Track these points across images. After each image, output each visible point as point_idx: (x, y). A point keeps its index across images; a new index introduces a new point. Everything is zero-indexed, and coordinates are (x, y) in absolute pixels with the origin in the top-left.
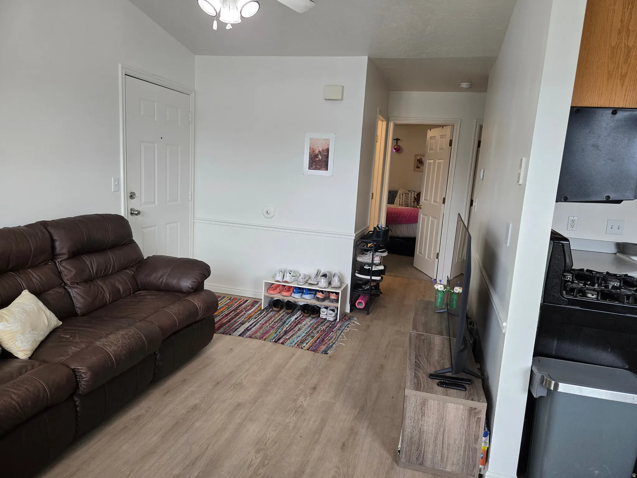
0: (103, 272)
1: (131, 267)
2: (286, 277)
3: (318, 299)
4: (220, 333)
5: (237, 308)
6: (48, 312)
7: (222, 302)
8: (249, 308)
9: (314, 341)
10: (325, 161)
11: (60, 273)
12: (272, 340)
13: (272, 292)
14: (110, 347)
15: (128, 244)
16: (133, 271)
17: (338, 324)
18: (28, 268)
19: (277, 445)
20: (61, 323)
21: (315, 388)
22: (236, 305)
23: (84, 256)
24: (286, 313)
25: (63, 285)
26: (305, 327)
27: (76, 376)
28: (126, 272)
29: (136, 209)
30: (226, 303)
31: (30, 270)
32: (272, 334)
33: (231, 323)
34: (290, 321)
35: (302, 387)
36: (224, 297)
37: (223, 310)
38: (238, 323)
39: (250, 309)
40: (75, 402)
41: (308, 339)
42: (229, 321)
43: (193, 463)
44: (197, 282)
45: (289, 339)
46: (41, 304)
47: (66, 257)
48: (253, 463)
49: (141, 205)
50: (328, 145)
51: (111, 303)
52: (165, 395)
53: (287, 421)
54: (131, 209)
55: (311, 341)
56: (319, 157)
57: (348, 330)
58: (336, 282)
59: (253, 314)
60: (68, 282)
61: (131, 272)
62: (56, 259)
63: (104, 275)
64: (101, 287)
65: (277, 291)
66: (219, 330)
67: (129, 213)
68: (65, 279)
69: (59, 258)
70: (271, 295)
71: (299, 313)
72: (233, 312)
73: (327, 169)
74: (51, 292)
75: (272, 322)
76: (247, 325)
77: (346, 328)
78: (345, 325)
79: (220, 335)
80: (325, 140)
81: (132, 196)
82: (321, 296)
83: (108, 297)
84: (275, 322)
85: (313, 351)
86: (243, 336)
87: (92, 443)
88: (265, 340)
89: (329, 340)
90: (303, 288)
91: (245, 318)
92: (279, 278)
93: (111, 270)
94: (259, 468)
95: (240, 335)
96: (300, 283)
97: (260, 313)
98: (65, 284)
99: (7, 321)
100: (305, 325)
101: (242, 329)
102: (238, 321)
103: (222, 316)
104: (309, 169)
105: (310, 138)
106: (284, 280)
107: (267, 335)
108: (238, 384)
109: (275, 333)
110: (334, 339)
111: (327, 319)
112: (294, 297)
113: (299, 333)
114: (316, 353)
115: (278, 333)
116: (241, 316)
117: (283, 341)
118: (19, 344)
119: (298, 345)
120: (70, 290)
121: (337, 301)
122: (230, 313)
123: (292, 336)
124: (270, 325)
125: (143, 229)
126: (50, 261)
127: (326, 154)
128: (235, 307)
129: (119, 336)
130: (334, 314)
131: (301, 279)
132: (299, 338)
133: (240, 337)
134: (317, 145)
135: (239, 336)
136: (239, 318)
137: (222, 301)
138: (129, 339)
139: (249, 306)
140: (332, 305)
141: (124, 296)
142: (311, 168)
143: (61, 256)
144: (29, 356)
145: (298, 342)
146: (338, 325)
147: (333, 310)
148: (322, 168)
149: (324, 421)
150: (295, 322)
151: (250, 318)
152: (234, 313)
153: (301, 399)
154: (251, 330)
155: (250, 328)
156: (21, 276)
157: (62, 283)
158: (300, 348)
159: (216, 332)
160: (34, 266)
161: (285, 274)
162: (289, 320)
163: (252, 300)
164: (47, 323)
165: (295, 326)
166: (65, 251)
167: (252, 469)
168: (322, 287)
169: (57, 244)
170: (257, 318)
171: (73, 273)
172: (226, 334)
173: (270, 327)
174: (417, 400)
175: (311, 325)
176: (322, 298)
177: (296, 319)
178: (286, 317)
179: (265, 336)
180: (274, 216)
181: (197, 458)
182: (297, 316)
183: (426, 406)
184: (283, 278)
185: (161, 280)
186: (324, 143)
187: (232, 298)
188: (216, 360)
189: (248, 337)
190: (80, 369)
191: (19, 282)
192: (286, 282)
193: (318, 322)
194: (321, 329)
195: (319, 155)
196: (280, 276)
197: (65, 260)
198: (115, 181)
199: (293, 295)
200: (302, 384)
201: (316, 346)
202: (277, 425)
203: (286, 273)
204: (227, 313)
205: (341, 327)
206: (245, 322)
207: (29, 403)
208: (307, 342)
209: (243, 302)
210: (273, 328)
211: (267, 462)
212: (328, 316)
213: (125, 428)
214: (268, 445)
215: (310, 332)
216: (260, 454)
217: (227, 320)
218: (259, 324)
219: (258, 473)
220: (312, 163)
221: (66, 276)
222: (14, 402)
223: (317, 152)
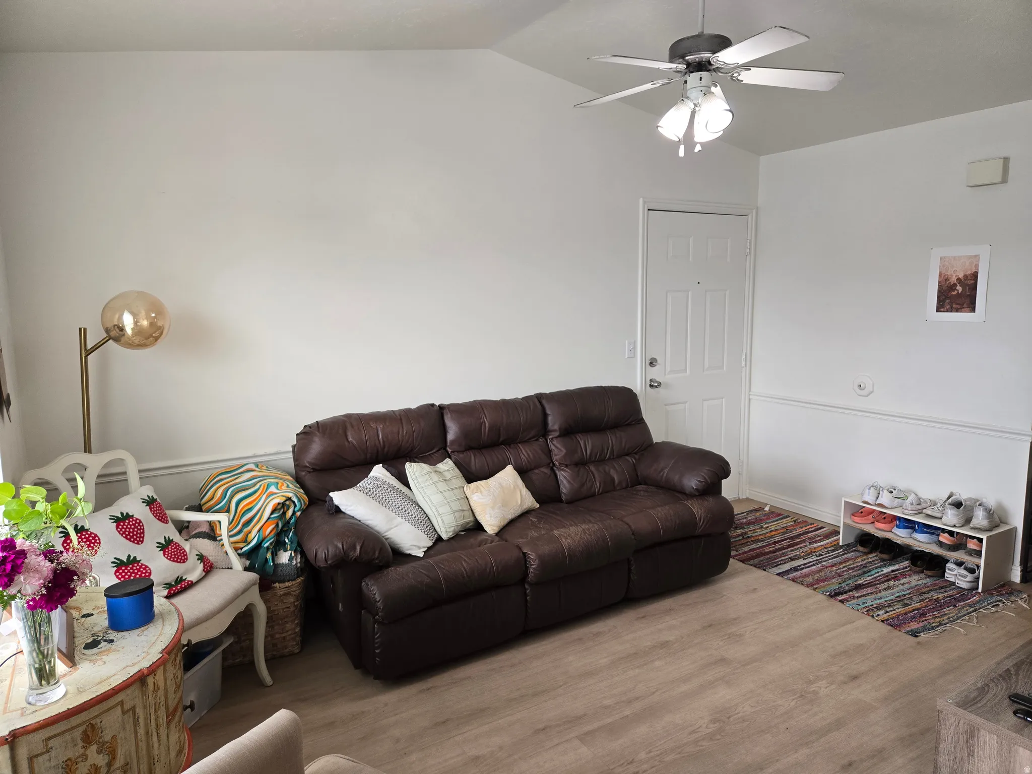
0: (598, 455)
1: (635, 453)
2: (882, 497)
3: (941, 544)
4: (751, 565)
5: (799, 536)
6: (525, 491)
7: (780, 523)
8: (818, 539)
9: (904, 612)
10: (969, 295)
11: (550, 451)
12: (826, 592)
13: (857, 519)
14: (566, 539)
15: (634, 424)
16: (635, 459)
17: (975, 596)
18: (519, 443)
19: (745, 724)
20: (538, 506)
21: (855, 678)
22: (799, 531)
23: (580, 435)
24: (880, 559)
25: (551, 466)
26: (901, 587)
27: (526, 561)
28: (627, 460)
29: (657, 380)
30: (785, 525)
31: (520, 445)
32: (833, 583)
33: (775, 554)
34: (878, 572)
35: (834, 669)
36: (787, 517)
37: (774, 535)
38: (785, 558)
39: (820, 541)
40: (526, 590)
41: (894, 605)
42: (774, 552)
43: (630, 702)
44: (704, 483)
45: (858, 597)
46: (520, 482)
47: (557, 434)
48: (700, 730)
49: (665, 375)
50: (977, 266)
51: (601, 494)
52: (638, 619)
53: (779, 702)
54: (651, 380)
55: (899, 610)
56: (957, 288)
57: (992, 611)
58: (980, 518)
59: (820, 549)
60: (557, 463)
61: (632, 460)
62: (549, 435)
63: (600, 460)
64: (592, 473)
65: (870, 520)
66: (751, 560)
67: (648, 385)
68: (554, 458)
69: (551, 435)
70: (858, 525)
71: (906, 563)
72: (789, 540)
73: (973, 310)
74: (536, 471)
75: (844, 567)
76: (800, 562)
77: (989, 607)
78: (989, 602)
79: (751, 567)
80: (970, 257)
81: (653, 363)
82: (946, 539)
83: (598, 486)
84: (849, 568)
85: (892, 626)
86: (782, 577)
87: (544, 643)
88: (815, 589)
89: (936, 617)
90: (914, 522)
91: (802, 552)
92: (870, 497)
93: (608, 456)
94: (703, 739)
95: (779, 574)
96: (907, 511)
97: (833, 550)
98: (554, 464)
99: (481, 492)
100: (903, 584)
101: (787, 567)
102: (788, 553)
103: (767, 542)
104: (938, 311)
105: (941, 258)
106: (878, 502)
107: (822, 584)
108: (737, 636)
109: (840, 584)
110: (949, 618)
111: (956, 584)
112: (895, 534)
113: (883, 593)
114: (896, 630)
115: (843, 585)
116: (798, 549)
117: (844, 599)
118: (487, 517)
119: (867, 611)
120: (557, 472)
121: (979, 554)
122: (782, 540)
123: (867, 595)
124: (839, 571)
125: (667, 407)
126: (541, 437)
127: (970, 284)
128: (797, 534)
129: (580, 529)
130: (970, 577)
131: (908, 504)
132: (878, 601)
133: (777, 577)
134: (955, 269)
135: (777, 574)
136: (792, 551)
137: (780, 521)
138: (590, 535)
139: (819, 536)
140: (970, 560)
141: (618, 488)
142: (942, 310)
143: (553, 433)
144: (496, 532)
145: (872, 605)
146: (975, 598)
147: (972, 571)
148: (964, 308)
149: (839, 724)
150: (887, 576)
151: (811, 553)
152: (789, 542)
153: (822, 683)
154: (801, 572)
155: (801, 567)
156: (510, 450)
157: (550, 463)
158: (869, 615)
159: (746, 562)
160: (525, 442)
161: (881, 492)
162: (876, 571)
163: (832, 528)
164: (519, 503)
165: (883, 582)
166: (556, 427)
167: (694, 736)
168: (948, 523)
169: (550, 419)
170: (822, 555)
171: (563, 454)
172: (759, 568)
173: (836, 573)
174: (959, 723)
175: (916, 586)
176: (949, 545)
177: (893, 571)
178: (876, 564)
179: (818, 584)
180: (872, 392)
181: (637, 698)
182: (898, 567)
183: (976, 739)
184: (877, 498)
185: (662, 474)
186: (967, 264)
187: (800, 520)
188: (724, 597)
189: (790, 580)
190: (530, 554)
191: (507, 456)
192: (880, 505)
193: (935, 585)
194: (932, 596)
195: (958, 285)
196: (871, 494)
197: (556, 437)
198: (630, 344)
199: (895, 530)
200: (836, 665)
201: (902, 620)
202: (760, 702)
203: (883, 491)
204: (777, 540)
205: (978, 602)
206: (799, 558)
207: (476, 574)
208: (888, 610)
209: (814, 529)
210: (840, 576)
211: (719, 737)
212: (958, 579)
213: (580, 639)
214: (732, 719)
215: (907, 596)
216: (715, 725)
217: (771, 549)
218: (819, 565)
219: (700, 744)
220: (944, 301)
221: (556, 455)
222: (462, 569)
223: (953, 280)
